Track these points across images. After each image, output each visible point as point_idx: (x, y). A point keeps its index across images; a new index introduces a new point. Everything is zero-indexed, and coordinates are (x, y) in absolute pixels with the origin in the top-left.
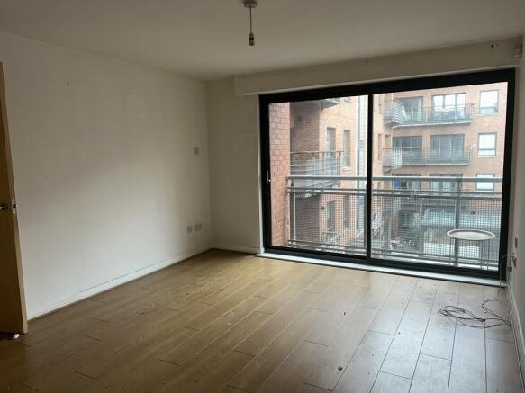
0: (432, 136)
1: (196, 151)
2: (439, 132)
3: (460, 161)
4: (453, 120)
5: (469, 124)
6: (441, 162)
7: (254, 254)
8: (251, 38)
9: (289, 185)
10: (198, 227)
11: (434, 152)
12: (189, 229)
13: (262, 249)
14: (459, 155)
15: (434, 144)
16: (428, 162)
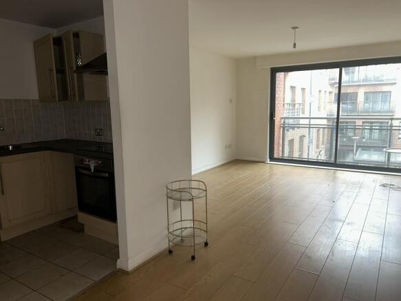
0: (365, 93)
1: (231, 101)
2: (372, 89)
3: (387, 112)
4: (382, 80)
5: (395, 83)
6: (372, 112)
7: (264, 162)
8: (295, 45)
9: (282, 122)
10: (230, 146)
11: (366, 105)
12: (226, 147)
13: (269, 160)
14: (386, 107)
15: (367, 99)
16: (361, 112)
